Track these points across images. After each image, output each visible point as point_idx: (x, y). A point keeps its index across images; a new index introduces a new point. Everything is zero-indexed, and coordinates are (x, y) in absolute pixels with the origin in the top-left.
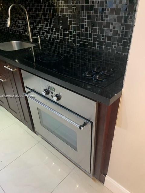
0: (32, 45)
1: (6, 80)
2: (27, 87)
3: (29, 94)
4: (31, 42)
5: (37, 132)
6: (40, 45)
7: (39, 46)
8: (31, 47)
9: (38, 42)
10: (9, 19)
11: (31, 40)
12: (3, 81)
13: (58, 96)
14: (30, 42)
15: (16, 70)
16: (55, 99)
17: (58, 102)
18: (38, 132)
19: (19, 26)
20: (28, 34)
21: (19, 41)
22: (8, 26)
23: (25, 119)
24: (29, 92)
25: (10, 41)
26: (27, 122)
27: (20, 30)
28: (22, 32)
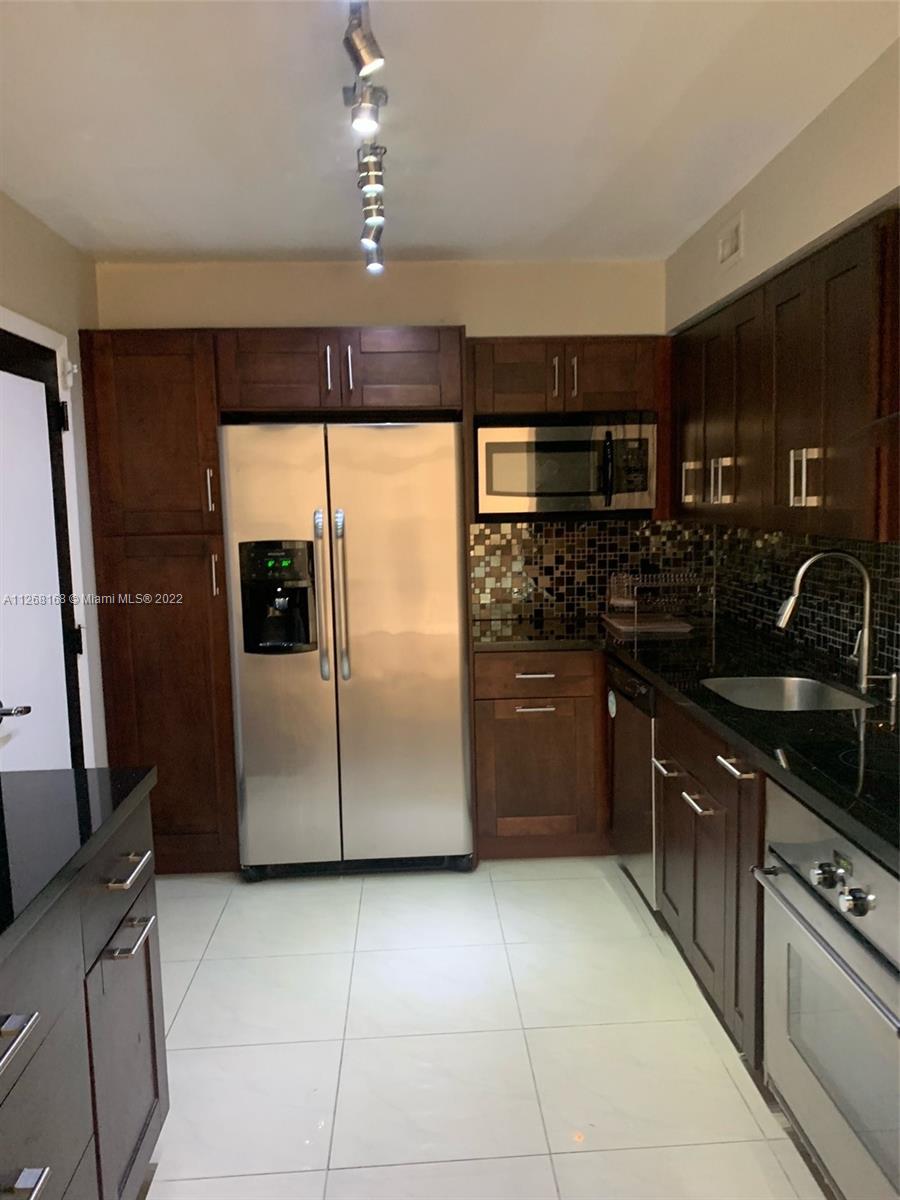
0: (863, 707)
1: (711, 812)
2: (772, 850)
3: (771, 877)
4: (864, 691)
5: (769, 1075)
6: (893, 709)
7: (888, 711)
8: (858, 711)
9: (889, 695)
10: (792, 601)
11: (864, 685)
12: (700, 810)
13: (858, 895)
14: (856, 692)
15: (751, 776)
16: (844, 903)
17: (855, 920)
18: (773, 1076)
19: (835, 624)
20: (856, 659)
21: (814, 681)
22: (782, 623)
23: (736, 1005)
24: (773, 872)
25: (777, 675)
26: (741, 1016)
27: (838, 640)
28: (844, 645)
